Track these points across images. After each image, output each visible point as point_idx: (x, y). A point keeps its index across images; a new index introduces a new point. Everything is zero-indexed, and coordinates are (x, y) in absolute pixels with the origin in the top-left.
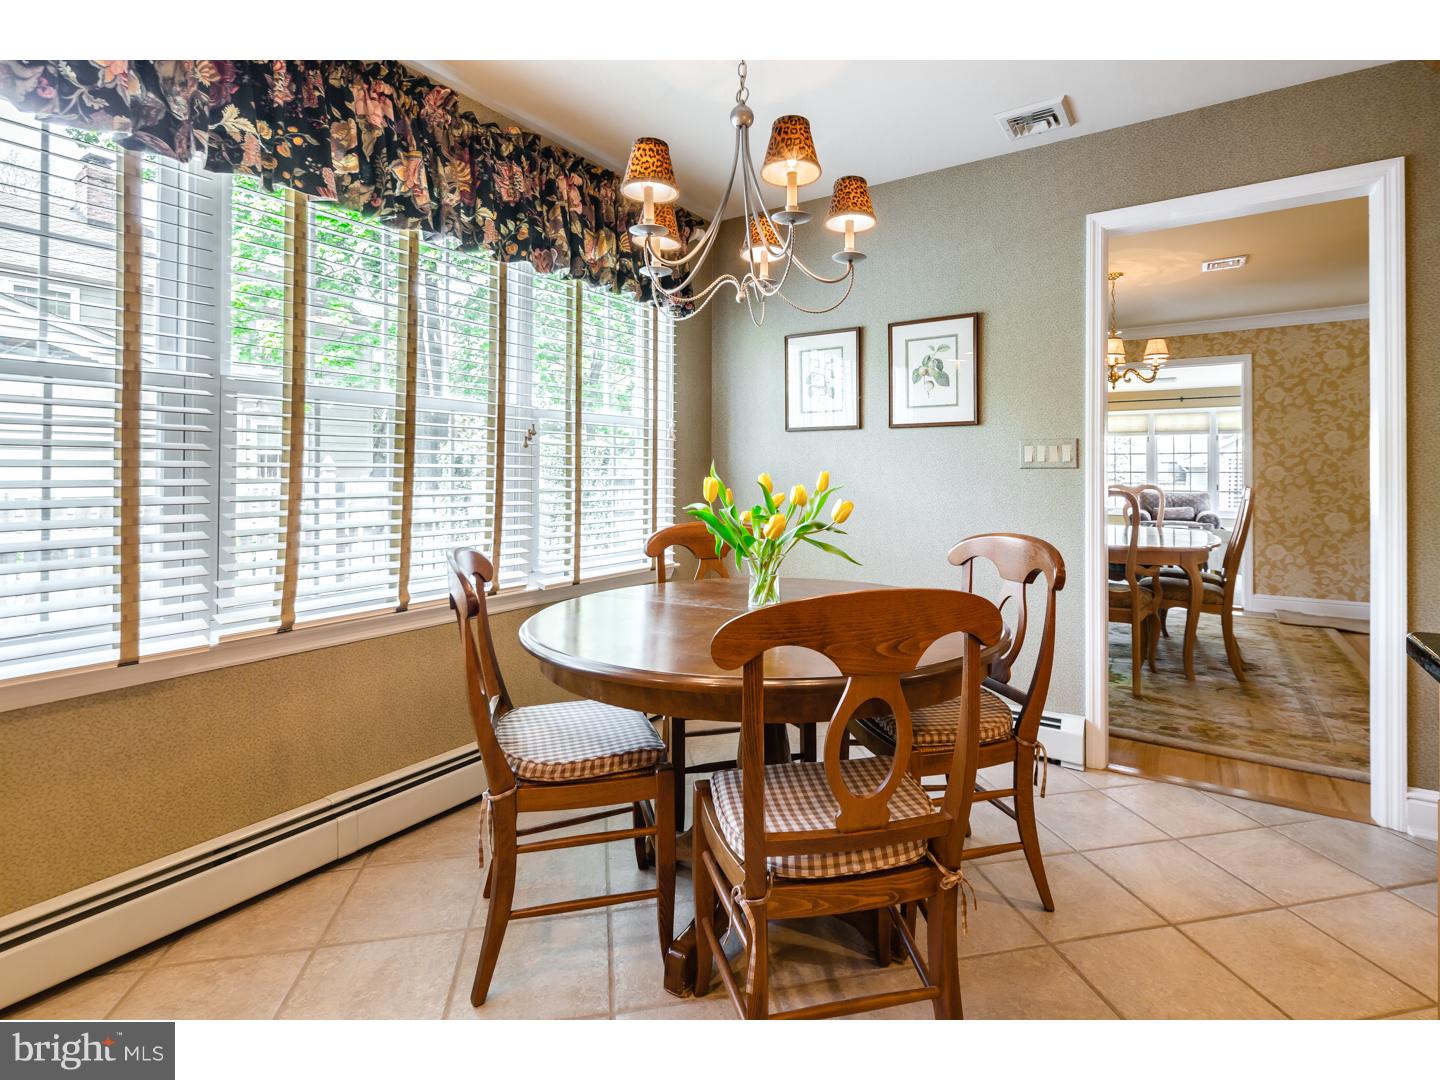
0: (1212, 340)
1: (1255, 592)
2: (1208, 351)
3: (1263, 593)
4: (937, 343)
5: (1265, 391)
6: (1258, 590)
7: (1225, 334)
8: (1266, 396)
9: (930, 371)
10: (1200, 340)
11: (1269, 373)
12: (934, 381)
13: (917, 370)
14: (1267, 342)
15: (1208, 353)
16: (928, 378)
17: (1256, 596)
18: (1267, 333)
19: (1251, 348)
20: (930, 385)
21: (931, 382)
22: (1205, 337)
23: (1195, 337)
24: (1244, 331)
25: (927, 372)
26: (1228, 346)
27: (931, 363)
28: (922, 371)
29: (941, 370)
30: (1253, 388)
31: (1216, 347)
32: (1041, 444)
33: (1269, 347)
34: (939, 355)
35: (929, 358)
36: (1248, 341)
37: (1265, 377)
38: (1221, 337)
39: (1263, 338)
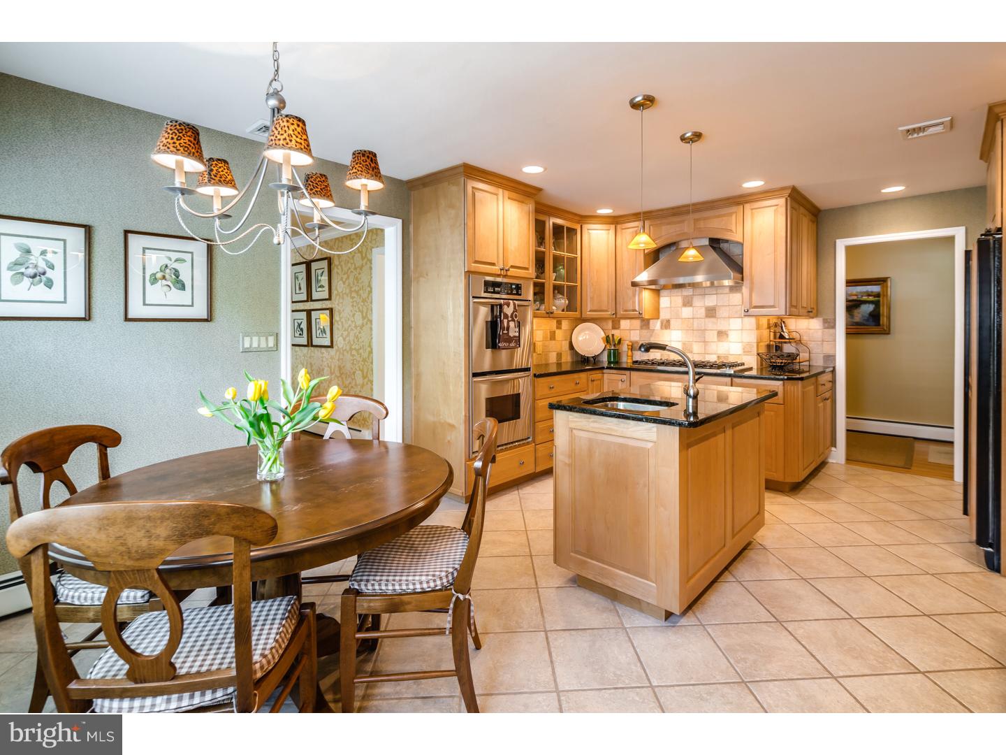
4: (174, 256)
9: (167, 276)
12: (171, 286)
13: (154, 274)
16: (164, 282)
20: (167, 288)
21: (169, 286)
25: (164, 278)
27: (168, 271)
28: (159, 275)
29: (178, 277)
32: (255, 336)
34: (176, 265)
35: (167, 266)
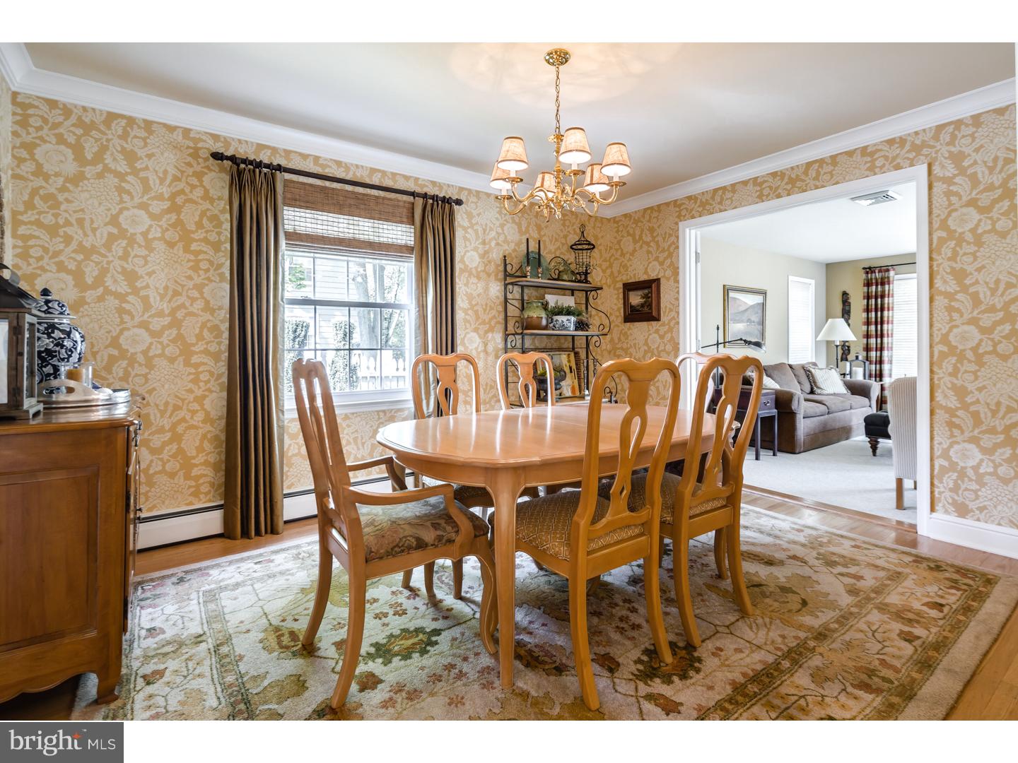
0: (872, 154)
1: (933, 509)
2: (868, 169)
3: (946, 512)
5: (949, 215)
6: (939, 507)
7: (891, 142)
8: (950, 222)
10: (857, 157)
11: (953, 188)
14: (951, 143)
15: (867, 173)
17: (934, 515)
18: (951, 129)
19: (926, 156)
22: (864, 150)
23: (850, 154)
24: (916, 133)
26: (894, 158)
30: (930, 213)
31: (878, 163)
33: (953, 149)
36: (924, 144)
37: (948, 194)
38: (886, 148)
39: (945, 137)
